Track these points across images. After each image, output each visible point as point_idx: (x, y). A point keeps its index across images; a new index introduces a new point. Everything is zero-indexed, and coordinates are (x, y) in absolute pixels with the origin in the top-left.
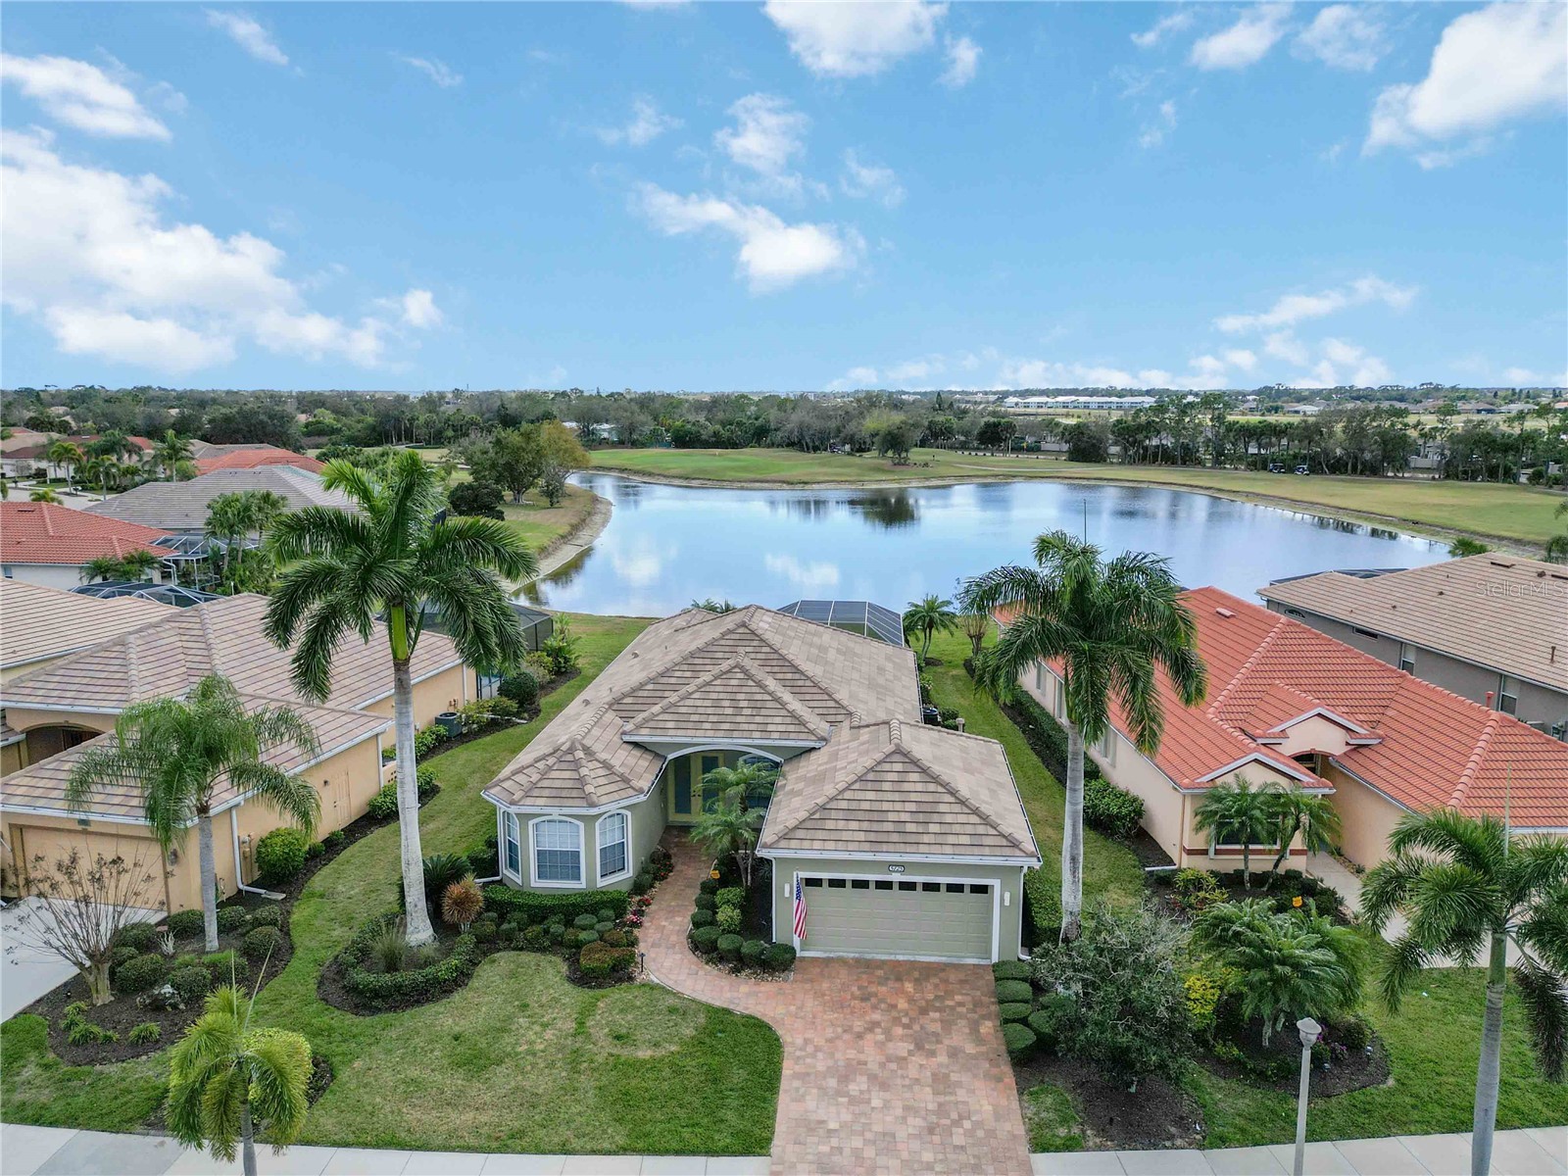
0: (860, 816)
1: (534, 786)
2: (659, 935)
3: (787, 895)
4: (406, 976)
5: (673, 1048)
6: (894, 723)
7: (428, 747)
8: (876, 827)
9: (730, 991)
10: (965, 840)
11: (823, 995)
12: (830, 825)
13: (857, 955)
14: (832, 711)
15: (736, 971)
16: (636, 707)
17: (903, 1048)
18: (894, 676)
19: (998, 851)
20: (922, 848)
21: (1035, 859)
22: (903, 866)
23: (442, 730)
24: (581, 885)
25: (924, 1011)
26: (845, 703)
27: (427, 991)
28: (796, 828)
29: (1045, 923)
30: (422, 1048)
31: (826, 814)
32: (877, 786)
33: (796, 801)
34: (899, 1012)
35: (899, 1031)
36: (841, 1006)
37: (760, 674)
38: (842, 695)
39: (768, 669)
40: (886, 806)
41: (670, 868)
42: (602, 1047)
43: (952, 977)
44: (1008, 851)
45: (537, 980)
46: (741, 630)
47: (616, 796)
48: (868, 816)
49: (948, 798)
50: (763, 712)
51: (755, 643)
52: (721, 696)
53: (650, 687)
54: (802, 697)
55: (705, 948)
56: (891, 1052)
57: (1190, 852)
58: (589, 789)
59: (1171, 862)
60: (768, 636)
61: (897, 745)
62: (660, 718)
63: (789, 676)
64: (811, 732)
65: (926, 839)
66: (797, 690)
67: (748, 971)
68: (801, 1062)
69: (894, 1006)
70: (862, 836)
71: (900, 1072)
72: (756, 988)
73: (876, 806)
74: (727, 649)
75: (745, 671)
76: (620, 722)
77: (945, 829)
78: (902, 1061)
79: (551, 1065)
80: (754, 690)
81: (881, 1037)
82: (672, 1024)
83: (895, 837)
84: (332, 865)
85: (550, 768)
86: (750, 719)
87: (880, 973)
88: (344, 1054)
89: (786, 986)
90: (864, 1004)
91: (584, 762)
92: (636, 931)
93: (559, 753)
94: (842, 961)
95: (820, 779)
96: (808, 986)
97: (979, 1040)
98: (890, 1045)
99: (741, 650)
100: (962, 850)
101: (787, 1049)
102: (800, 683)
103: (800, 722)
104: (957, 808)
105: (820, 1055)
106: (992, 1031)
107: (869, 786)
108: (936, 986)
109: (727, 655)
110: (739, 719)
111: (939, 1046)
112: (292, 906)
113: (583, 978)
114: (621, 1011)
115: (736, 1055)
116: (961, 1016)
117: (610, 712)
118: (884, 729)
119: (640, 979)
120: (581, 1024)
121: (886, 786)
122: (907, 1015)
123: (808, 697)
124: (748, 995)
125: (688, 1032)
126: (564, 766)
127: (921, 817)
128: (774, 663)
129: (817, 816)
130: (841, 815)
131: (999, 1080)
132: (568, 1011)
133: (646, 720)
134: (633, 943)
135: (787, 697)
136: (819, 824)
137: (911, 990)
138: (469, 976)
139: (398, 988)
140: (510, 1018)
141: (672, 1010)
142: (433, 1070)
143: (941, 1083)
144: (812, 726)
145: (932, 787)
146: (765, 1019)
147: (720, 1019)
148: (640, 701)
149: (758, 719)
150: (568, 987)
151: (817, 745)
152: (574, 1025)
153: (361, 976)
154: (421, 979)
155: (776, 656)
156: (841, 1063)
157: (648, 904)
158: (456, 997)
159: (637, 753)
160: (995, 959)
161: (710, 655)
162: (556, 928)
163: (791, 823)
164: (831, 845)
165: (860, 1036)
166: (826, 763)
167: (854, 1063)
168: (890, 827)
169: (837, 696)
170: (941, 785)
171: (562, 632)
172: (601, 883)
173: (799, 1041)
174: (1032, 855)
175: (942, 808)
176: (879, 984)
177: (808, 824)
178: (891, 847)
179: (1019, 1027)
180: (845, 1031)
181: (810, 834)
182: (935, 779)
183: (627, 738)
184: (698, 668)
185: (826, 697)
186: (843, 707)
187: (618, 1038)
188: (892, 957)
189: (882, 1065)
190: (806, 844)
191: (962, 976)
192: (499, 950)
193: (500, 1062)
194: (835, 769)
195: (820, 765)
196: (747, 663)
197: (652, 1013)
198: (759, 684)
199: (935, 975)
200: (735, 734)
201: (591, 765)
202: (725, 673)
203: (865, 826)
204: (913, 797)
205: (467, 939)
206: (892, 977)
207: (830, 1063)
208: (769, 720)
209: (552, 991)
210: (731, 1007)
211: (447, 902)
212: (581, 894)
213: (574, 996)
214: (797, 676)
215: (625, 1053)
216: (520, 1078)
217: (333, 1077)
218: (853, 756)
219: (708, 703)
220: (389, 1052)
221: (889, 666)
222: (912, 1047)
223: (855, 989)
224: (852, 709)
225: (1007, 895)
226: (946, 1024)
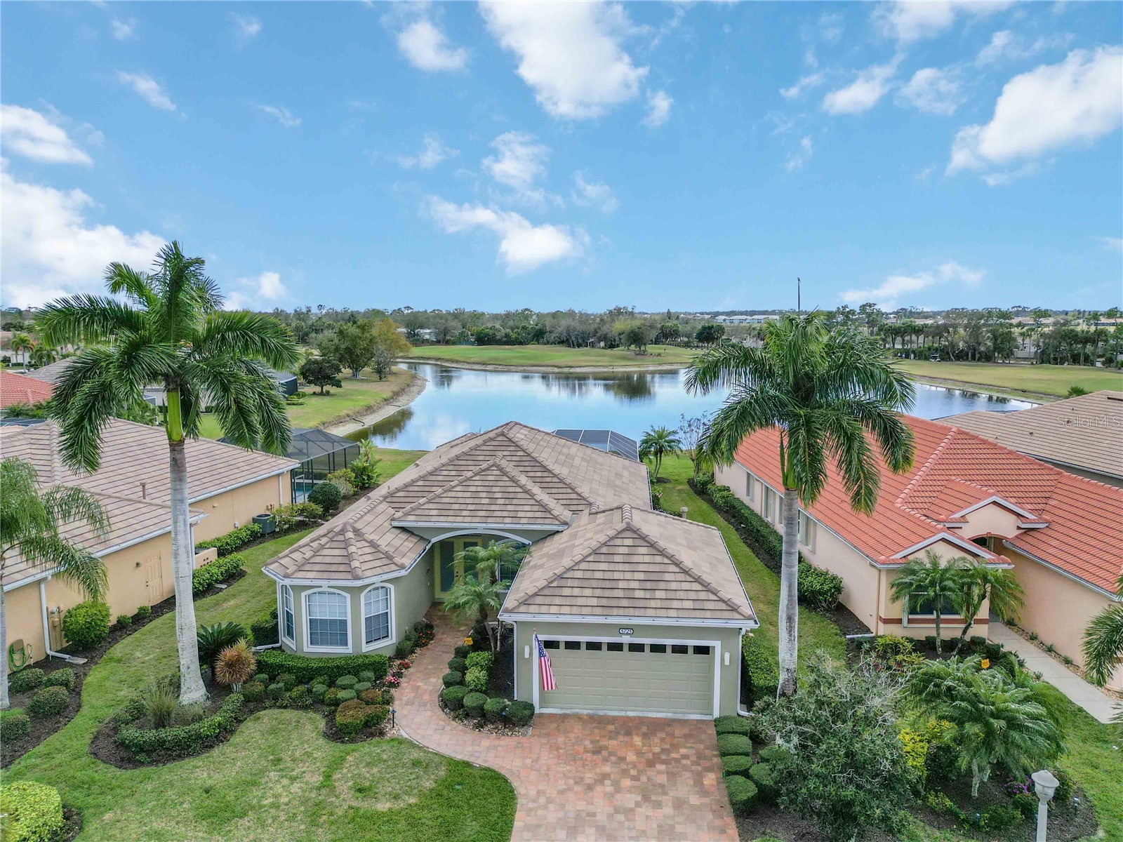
0: (594, 583)
1: (307, 561)
2: (413, 695)
3: (527, 656)
4: (167, 734)
5: (412, 801)
6: (627, 507)
7: (243, 541)
8: (607, 593)
9: (472, 745)
10: (689, 604)
11: (558, 749)
12: (566, 592)
13: (591, 712)
14: (575, 502)
15: (479, 726)
16: (407, 499)
17: (630, 799)
18: (630, 481)
19: (718, 614)
20: (650, 612)
21: (752, 622)
22: (632, 629)
23: (256, 527)
24: (348, 650)
25: (651, 764)
26: (586, 495)
27: (189, 746)
28: (536, 595)
29: (762, 682)
30: (172, 801)
31: (563, 583)
32: (609, 558)
33: (538, 573)
34: (628, 764)
35: (627, 782)
36: (573, 758)
37: (514, 472)
38: (584, 490)
39: (522, 469)
40: (616, 575)
41: (431, 637)
42: (344, 800)
43: (678, 731)
44: (727, 615)
45: (294, 736)
46: (501, 438)
47: (379, 571)
48: (601, 584)
49: (673, 568)
50: (515, 502)
51: (512, 448)
52: (479, 489)
53: (420, 483)
54: (549, 491)
55: (454, 706)
56: (619, 803)
57: (886, 621)
58: (355, 564)
59: (868, 631)
60: (524, 444)
61: (628, 524)
62: (425, 507)
63: (539, 474)
64: (555, 518)
65: (653, 604)
66: (545, 485)
67: (491, 726)
68: (533, 813)
69: (623, 759)
70: (594, 602)
71: (627, 824)
72: (497, 742)
73: (608, 575)
74: (488, 453)
75: (501, 469)
76: (393, 511)
77: (671, 595)
78: (628, 812)
79: (292, 818)
80: (508, 484)
81: (609, 789)
82: (414, 776)
83: (625, 603)
84: (136, 635)
85: (322, 547)
86: (503, 508)
87: (611, 727)
88: (98, 806)
89: (524, 740)
90: (595, 757)
91: (353, 541)
92: (393, 691)
93: (330, 535)
94: (578, 717)
95: (561, 553)
96: (544, 740)
97: (704, 792)
98: (618, 796)
99: (500, 454)
100: (685, 614)
101: (521, 801)
102: (548, 480)
103: (546, 509)
104: (681, 577)
105: (551, 807)
106: (715, 783)
107: (603, 558)
108: (663, 740)
109: (487, 458)
110: (493, 507)
111: (665, 797)
112: (90, 669)
113: (338, 734)
114: (368, 765)
115: (470, 807)
116: (685, 768)
117: (385, 503)
118: (617, 513)
119: (391, 733)
120: (328, 777)
121: (618, 558)
122: (635, 767)
123: (554, 491)
124: (488, 748)
125: (428, 784)
126: (334, 545)
127: (648, 585)
128: (527, 464)
129: (555, 584)
130: (576, 583)
131: (723, 831)
132: (318, 764)
133: (413, 509)
134: (388, 702)
135: (536, 490)
136: (557, 591)
137: (640, 744)
138: (232, 732)
139: (161, 743)
140: (262, 772)
141: (416, 763)
142: (177, 823)
143: (666, 834)
144: (556, 513)
145: (658, 559)
146: (503, 772)
147: (460, 770)
148: (411, 494)
149: (509, 508)
150: (322, 741)
151: (560, 528)
152: (321, 779)
153: (131, 733)
154: (183, 734)
155: (528, 458)
156: (571, 815)
157: (407, 666)
158: (216, 752)
159: (404, 536)
160: (716, 714)
161: (473, 458)
162: (319, 687)
163: (531, 591)
164: (566, 610)
165: (590, 788)
166: (567, 542)
167: (584, 814)
168: (620, 593)
169: (579, 490)
170: (667, 557)
171: (366, 455)
172: (366, 648)
173: (533, 793)
174: (749, 618)
175: (667, 577)
176: (610, 738)
177: (546, 592)
178: (621, 611)
179: (740, 779)
180: (576, 783)
181: (547, 600)
182: (662, 553)
183: (396, 524)
184: (462, 468)
185: (571, 491)
186: (584, 499)
187: (360, 790)
188: (623, 714)
189: (610, 817)
190: (544, 609)
191: (686, 731)
192: (265, 708)
193: (243, 815)
194: (574, 546)
195: (561, 544)
196: (504, 463)
197: (397, 766)
198: (513, 480)
199: (663, 730)
200: (490, 520)
201: (359, 544)
202: (484, 470)
203: (598, 592)
204: (642, 567)
205: (235, 698)
206: (622, 732)
207: (561, 814)
208: (520, 508)
209: (306, 746)
210: (471, 760)
211: (220, 665)
212: (346, 658)
213: (325, 750)
214: (546, 474)
215: (365, 805)
216: (259, 831)
217: (81, 829)
218: (589, 535)
219: (468, 495)
220: (141, 804)
221: (626, 474)
222: (639, 798)
223: (587, 743)
224: (591, 500)
225: (727, 656)
226: (672, 775)
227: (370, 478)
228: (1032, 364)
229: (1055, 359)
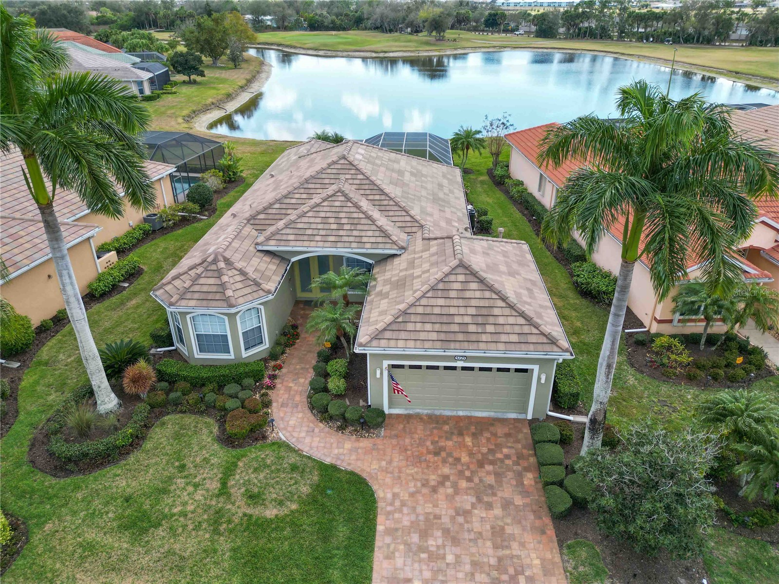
0: (434, 319)
1: (187, 290)
2: (286, 396)
3: (378, 376)
4: (90, 446)
5: (294, 507)
6: (456, 239)
7: (138, 240)
8: (445, 328)
9: (338, 448)
10: (514, 338)
11: (406, 450)
12: (410, 327)
13: (429, 412)
14: (409, 224)
15: (341, 428)
16: (267, 222)
17: (467, 501)
19: (540, 347)
20: (482, 346)
21: (569, 354)
23: (147, 226)
24: (232, 356)
25: (481, 464)
26: (418, 218)
27: (109, 455)
28: (385, 330)
30: (99, 511)
31: (407, 318)
32: (445, 294)
33: (384, 304)
34: (463, 465)
35: (463, 484)
36: (418, 460)
37: (355, 196)
38: (415, 212)
39: (362, 192)
40: (453, 311)
41: (297, 336)
42: (238, 507)
43: (501, 430)
44: (548, 348)
45: (194, 441)
46: (342, 161)
47: (250, 297)
48: (438, 319)
49: (500, 303)
50: (359, 227)
51: (353, 172)
52: (328, 215)
53: (277, 206)
54: (386, 213)
55: (322, 413)
56: (458, 505)
57: (660, 322)
58: (229, 293)
60: (362, 166)
61: (461, 260)
62: (283, 232)
63: (377, 197)
64: (394, 243)
65: (484, 337)
66: (383, 208)
67: (351, 428)
68: (391, 517)
69: (458, 460)
70: (434, 336)
71: (466, 526)
72: (357, 444)
73: (445, 311)
74: (333, 176)
75: (345, 195)
76: (254, 233)
77: (500, 329)
78: (466, 513)
79: (198, 527)
80: (353, 210)
81: (450, 491)
82: (293, 482)
83: (460, 337)
84: (59, 337)
85: (199, 276)
86: (349, 233)
87: (446, 428)
88: (39, 516)
89: (378, 441)
90: (436, 458)
91: (225, 271)
92: (270, 392)
93: (205, 264)
94: (418, 417)
95: (401, 284)
96: (394, 442)
97: (525, 493)
98: (457, 498)
99: (342, 177)
100: (512, 347)
101: (381, 505)
102: (385, 203)
103: (387, 236)
104: (507, 311)
105: (405, 510)
106: (533, 483)
107: (440, 293)
108: (488, 439)
109: (332, 181)
110: (341, 233)
111: (495, 498)
112: (23, 373)
113: (228, 440)
114: (256, 470)
115: (341, 512)
116: (509, 469)
117: (248, 225)
118: (448, 243)
119: (272, 436)
120: (224, 484)
121: (453, 294)
122: (468, 468)
123: (391, 213)
124: (350, 450)
125: (305, 490)
126: (210, 274)
127: (480, 320)
128: (366, 187)
129: (400, 320)
130: (418, 318)
131: (543, 532)
132: (215, 471)
133: (273, 234)
134: (267, 404)
135: (376, 214)
136: (402, 326)
137: (470, 444)
138: (144, 438)
139: (85, 455)
140: (170, 479)
141: (294, 468)
142: (105, 534)
143: (499, 537)
144: (394, 238)
145: (487, 294)
146: (364, 475)
147: (329, 471)
148: (270, 217)
149: (355, 233)
150: (216, 446)
151: (398, 252)
152: (219, 485)
153: (59, 446)
154: (102, 448)
155: (367, 182)
156: (421, 518)
157: (280, 367)
158: (132, 458)
159: (267, 259)
160: (530, 417)
161: (320, 181)
162: (210, 397)
163: (380, 326)
164: (411, 344)
165: (434, 490)
166: (406, 270)
167: (431, 517)
168: (456, 328)
169: (412, 213)
170: (495, 292)
171: (230, 154)
172: (245, 354)
173: (389, 496)
174: (566, 351)
175: (496, 311)
176: (447, 439)
177: (394, 327)
178: (458, 345)
179: (557, 490)
180: (423, 485)
181: (395, 335)
182: (491, 288)
183: (260, 248)
184: (312, 191)
185: (404, 213)
186: (417, 221)
187: (251, 497)
188: (454, 413)
189: (453, 518)
190: (392, 343)
191: (506, 430)
192: (168, 414)
193: (157, 525)
194: (413, 277)
195: (401, 271)
196: (347, 188)
197: (278, 470)
198: (357, 206)
199: (488, 429)
200: (339, 245)
201: (230, 273)
202: (331, 196)
203: (437, 327)
204: (474, 303)
205: (142, 408)
206: (456, 432)
207: (413, 517)
208: (363, 234)
209: (205, 452)
210: (338, 463)
212: (228, 365)
213: (220, 455)
214: (383, 197)
215: (255, 511)
216: (172, 541)
217: (28, 541)
218: (426, 266)
219: (319, 220)
220: (74, 513)
222: (474, 500)
223: (428, 443)
224: (423, 223)
225: (543, 377)
226: (498, 475)
227: (234, 174)
228: (742, 46)
229: (761, 42)
